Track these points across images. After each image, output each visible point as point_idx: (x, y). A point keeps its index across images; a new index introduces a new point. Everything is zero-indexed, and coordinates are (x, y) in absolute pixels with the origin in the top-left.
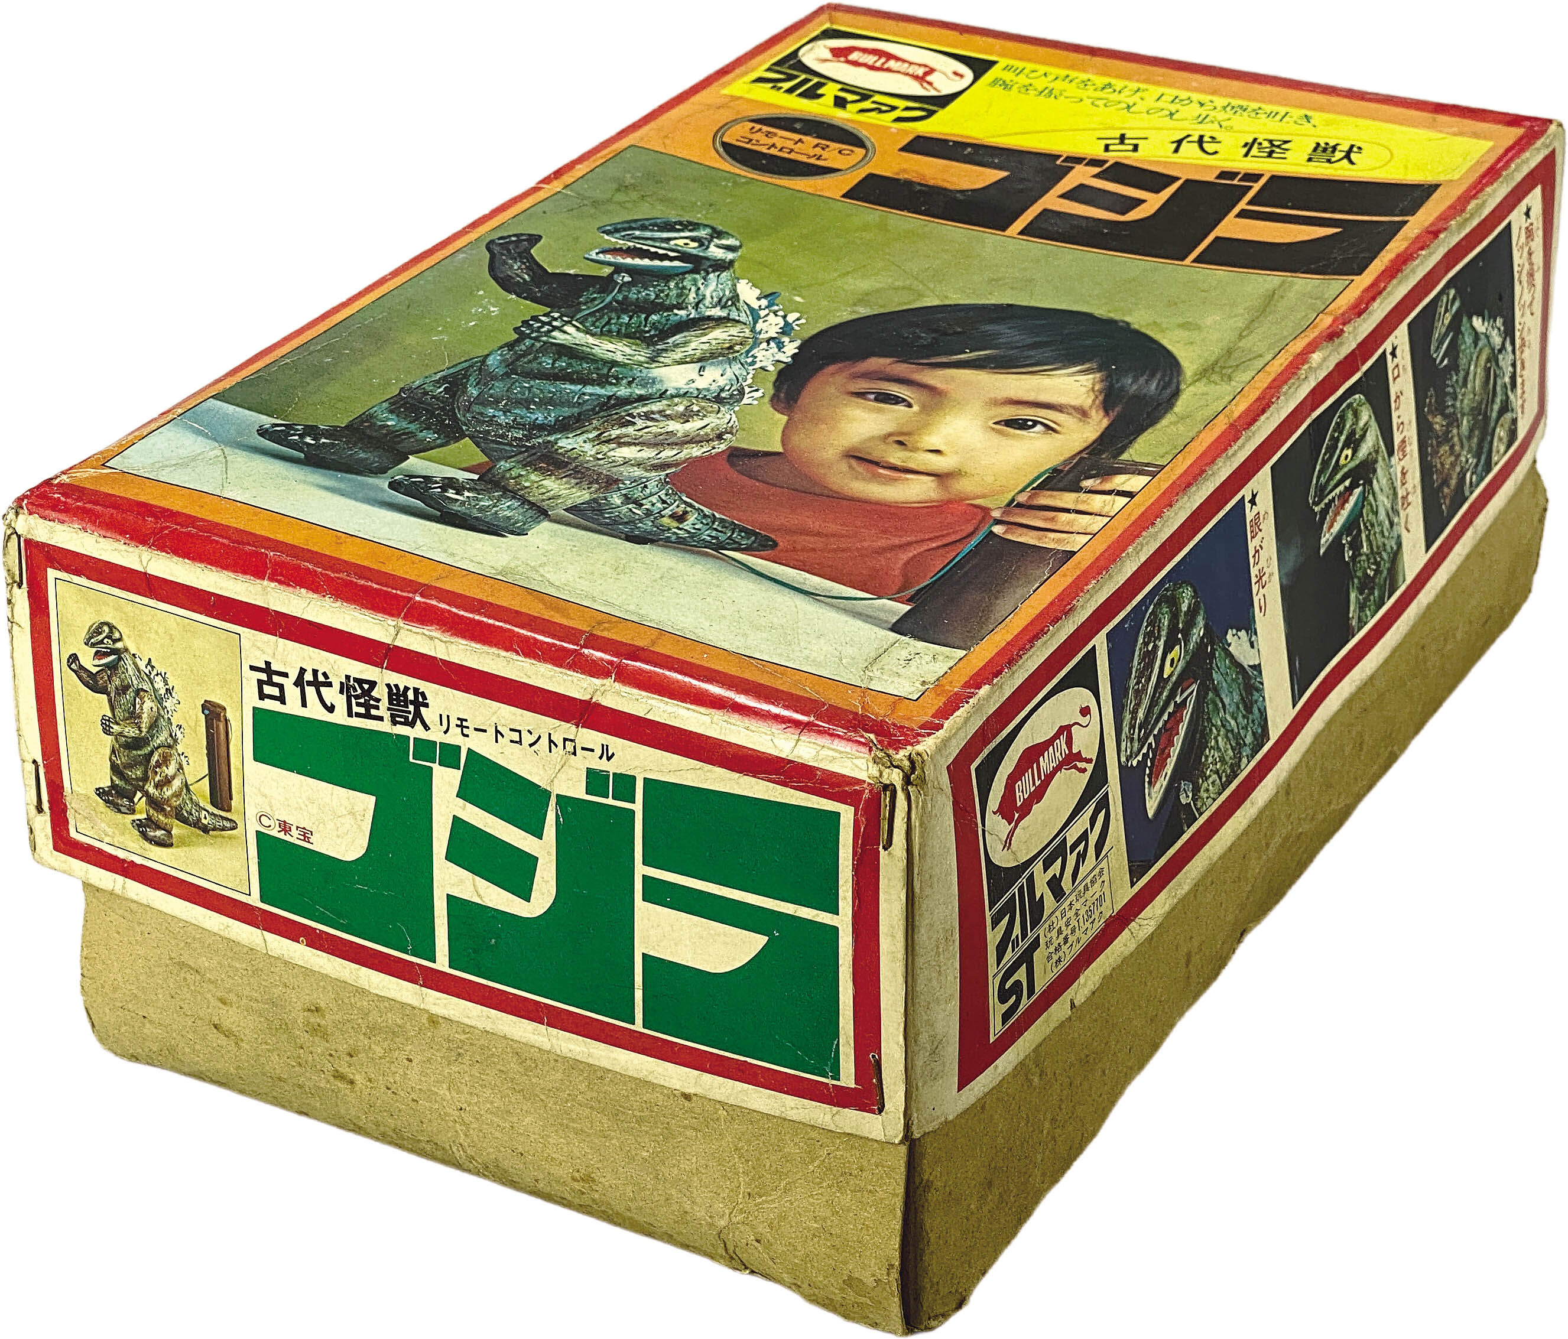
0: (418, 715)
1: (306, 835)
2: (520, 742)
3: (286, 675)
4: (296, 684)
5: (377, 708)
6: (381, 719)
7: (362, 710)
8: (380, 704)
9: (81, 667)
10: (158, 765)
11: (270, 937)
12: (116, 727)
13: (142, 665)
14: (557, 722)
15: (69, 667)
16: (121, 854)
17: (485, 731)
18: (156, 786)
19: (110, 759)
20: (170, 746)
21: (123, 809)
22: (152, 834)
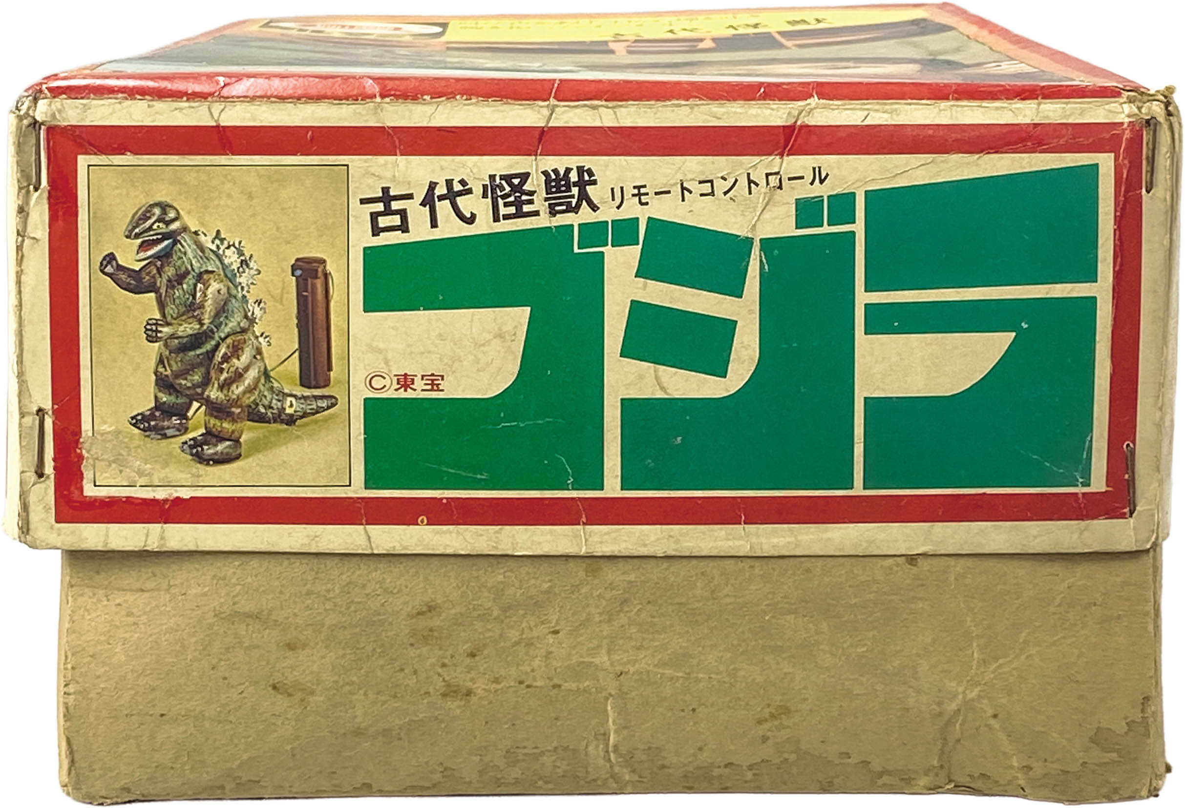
0: (584, 196)
1: (434, 382)
2: (712, 193)
3: (409, 197)
4: (423, 204)
5: (531, 202)
6: (536, 213)
7: (512, 210)
8: (535, 197)
9: (120, 268)
10: (226, 359)
11: (375, 530)
12: (165, 330)
13: (207, 241)
14: (756, 159)
15: (102, 271)
16: (160, 494)
17: (669, 192)
18: (221, 388)
19: (156, 373)
20: (244, 331)
21: (170, 432)
22: (211, 451)
